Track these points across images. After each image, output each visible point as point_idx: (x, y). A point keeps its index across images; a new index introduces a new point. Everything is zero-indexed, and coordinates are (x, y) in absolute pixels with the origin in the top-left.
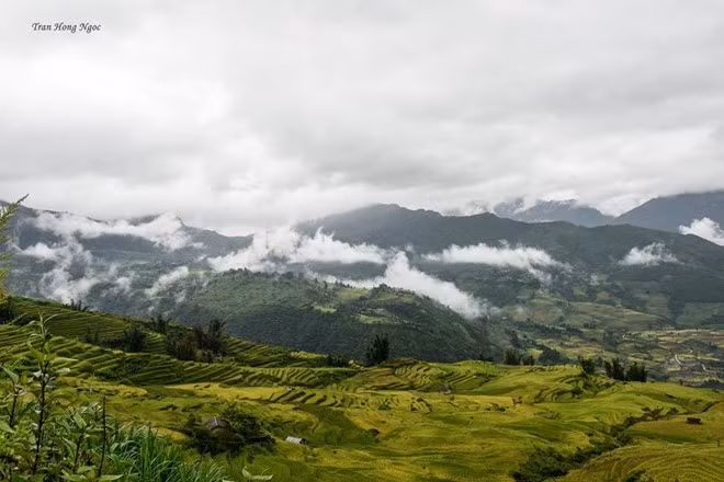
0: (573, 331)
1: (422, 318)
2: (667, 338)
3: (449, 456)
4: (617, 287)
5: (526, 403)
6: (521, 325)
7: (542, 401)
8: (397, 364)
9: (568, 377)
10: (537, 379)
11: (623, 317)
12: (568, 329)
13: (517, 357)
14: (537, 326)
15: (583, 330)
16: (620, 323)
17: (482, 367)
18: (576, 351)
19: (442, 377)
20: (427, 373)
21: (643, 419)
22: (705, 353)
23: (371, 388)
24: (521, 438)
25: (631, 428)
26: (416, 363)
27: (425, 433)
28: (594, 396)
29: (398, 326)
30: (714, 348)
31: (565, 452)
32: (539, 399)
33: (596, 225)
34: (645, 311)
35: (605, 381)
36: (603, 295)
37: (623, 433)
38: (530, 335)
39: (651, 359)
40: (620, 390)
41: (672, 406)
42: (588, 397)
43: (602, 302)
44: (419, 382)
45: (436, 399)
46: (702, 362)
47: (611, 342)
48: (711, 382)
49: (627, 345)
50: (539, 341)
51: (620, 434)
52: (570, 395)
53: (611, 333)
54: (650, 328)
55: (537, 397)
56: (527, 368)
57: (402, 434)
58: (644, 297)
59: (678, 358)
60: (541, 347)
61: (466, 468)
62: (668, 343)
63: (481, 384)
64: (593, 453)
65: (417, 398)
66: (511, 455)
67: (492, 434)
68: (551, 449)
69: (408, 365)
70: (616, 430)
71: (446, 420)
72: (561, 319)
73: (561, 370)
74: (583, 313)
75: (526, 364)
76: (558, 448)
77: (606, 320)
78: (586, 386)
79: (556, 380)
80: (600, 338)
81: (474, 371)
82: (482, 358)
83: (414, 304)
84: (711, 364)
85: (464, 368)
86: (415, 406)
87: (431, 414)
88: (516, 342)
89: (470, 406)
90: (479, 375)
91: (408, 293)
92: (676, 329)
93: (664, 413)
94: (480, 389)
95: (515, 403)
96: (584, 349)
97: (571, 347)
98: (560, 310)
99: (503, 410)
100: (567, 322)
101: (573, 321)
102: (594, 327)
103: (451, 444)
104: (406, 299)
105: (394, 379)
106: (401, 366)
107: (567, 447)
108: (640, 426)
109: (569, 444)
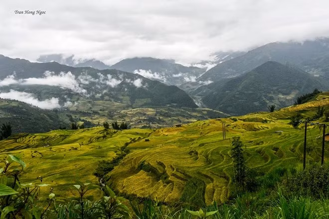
0: (96, 113)
1: (24, 113)
2: (130, 112)
3: (62, 173)
4: (112, 94)
5: (85, 144)
6: (74, 112)
7: (91, 142)
8: (17, 137)
9: (100, 131)
10: (87, 134)
11: (114, 106)
12: (94, 112)
13: (77, 126)
14: (81, 112)
15: (100, 112)
16: (113, 108)
17: (62, 132)
18: (97, 120)
19: (43, 140)
20: (35, 139)
21: (131, 143)
22: (142, 117)
23: (4, 151)
24: (91, 159)
25: (127, 147)
26: (27, 135)
27: (45, 167)
28: (111, 137)
29: (10, 118)
30: (145, 114)
31: (109, 160)
32: (90, 142)
33: (103, 69)
34: (122, 102)
35: (113, 131)
36: (107, 98)
37: (125, 149)
38: (78, 116)
39: (125, 120)
40: (120, 133)
41: (139, 136)
42: (109, 138)
43: (106, 100)
44: (31, 143)
45: (43, 150)
46: (141, 120)
47: (110, 116)
48: (144, 126)
49: (116, 116)
50: (82, 118)
51: (125, 150)
52: (102, 138)
53: (110, 112)
54: (124, 109)
55: (89, 141)
56: (82, 130)
57: (33, 169)
58: (122, 97)
59: (134, 119)
60: (83, 121)
61: (72, 177)
62: (130, 114)
63: (63, 140)
64: (118, 159)
65: (33, 151)
66: (90, 166)
67: (78, 160)
68: (104, 160)
69: (23, 136)
70: (123, 148)
71: (52, 158)
72: (91, 108)
73: (96, 129)
74: (100, 105)
75: (80, 128)
76: (106, 159)
77: (108, 107)
78: (107, 134)
79: (95, 133)
80: (106, 115)
81: (58, 135)
82: (61, 128)
83: (18, 106)
84: (144, 120)
85: (53, 134)
86: (33, 155)
87: (43, 157)
88: (72, 120)
89: (61, 150)
90: (61, 136)
91: (14, 101)
92: (133, 109)
93: (136, 139)
94: (63, 142)
95: (80, 145)
96: (100, 119)
97: (95, 119)
98: (90, 105)
99: (76, 149)
100: (93, 109)
101: (95, 109)
102: (104, 110)
103: (60, 168)
104: (14, 104)
105: (17, 145)
106: (20, 137)
107: (109, 159)
108: (130, 145)
109: (109, 157)
